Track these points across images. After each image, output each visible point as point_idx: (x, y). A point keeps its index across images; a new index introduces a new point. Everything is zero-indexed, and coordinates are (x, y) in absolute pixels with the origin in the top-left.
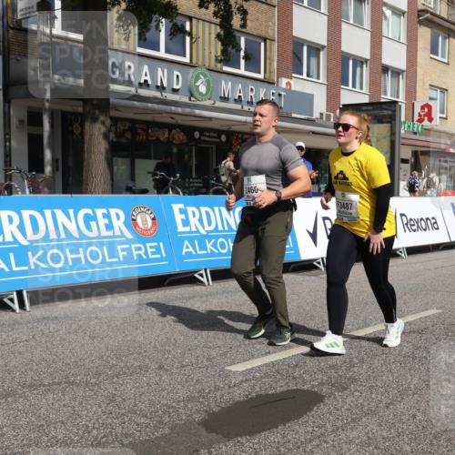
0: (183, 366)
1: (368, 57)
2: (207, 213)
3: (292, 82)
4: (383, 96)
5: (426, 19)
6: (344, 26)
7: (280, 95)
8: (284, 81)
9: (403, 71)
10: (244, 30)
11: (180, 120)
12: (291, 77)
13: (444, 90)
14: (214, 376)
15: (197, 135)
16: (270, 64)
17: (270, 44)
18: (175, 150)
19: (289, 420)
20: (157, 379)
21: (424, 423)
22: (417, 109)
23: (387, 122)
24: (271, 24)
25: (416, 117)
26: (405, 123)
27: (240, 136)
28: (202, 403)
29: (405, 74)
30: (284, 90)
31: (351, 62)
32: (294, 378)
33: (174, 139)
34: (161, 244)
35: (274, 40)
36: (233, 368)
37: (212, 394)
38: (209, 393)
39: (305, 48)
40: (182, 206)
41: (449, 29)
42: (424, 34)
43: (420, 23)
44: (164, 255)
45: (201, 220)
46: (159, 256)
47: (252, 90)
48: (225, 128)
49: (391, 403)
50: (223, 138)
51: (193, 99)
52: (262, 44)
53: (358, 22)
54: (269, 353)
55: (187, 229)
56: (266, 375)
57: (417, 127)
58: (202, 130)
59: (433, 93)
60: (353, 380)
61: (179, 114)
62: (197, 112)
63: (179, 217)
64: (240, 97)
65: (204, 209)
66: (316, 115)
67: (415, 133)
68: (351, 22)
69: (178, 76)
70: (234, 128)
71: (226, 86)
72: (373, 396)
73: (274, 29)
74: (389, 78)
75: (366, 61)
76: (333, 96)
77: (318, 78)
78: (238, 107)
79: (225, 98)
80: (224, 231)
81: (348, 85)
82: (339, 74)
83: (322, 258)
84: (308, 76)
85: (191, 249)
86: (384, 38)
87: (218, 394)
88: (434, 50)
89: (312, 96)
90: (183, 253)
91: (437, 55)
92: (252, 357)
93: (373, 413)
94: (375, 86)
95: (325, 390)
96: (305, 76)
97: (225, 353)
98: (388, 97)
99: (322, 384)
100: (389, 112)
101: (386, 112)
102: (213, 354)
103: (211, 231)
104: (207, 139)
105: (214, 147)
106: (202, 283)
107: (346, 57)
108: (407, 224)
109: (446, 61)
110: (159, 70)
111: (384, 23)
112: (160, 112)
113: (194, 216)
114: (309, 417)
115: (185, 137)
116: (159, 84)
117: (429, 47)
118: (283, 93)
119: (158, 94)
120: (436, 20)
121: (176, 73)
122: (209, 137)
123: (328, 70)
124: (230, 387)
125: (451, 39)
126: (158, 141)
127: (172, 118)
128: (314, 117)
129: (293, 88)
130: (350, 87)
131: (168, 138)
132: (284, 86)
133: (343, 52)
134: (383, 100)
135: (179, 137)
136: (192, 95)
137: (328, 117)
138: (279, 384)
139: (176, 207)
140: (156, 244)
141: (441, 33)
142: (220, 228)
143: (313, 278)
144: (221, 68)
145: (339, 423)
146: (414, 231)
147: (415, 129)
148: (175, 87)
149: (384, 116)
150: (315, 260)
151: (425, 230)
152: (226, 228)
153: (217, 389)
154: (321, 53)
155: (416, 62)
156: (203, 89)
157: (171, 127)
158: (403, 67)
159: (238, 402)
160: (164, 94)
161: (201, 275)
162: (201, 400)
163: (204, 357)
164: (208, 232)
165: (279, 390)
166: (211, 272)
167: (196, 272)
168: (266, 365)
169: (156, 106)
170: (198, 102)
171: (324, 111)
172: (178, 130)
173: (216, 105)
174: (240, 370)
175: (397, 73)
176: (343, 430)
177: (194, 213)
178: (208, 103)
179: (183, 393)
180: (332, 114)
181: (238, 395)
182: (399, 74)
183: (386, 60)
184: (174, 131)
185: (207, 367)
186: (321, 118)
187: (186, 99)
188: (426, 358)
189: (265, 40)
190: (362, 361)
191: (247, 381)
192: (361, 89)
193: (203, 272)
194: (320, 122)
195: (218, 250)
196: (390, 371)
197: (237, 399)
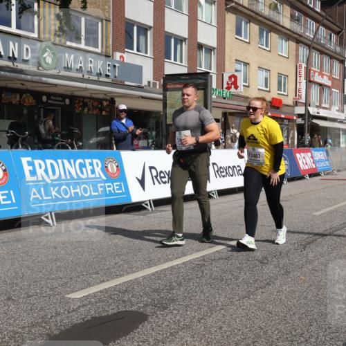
0: (29, 296)
1: (186, 36)
2: (52, 164)
3: (124, 55)
4: (198, 68)
5: (232, 7)
6: (167, 11)
7: (115, 66)
8: (118, 55)
9: (214, 48)
10: (85, 12)
11: (29, 86)
12: (124, 52)
13: (246, 64)
14: (55, 304)
15: (44, 98)
16: (106, 40)
17: (106, 24)
18: (25, 112)
19: (118, 337)
20: (6, 308)
21: (228, 333)
22: (226, 79)
23: (202, 89)
24: (106, 7)
25: (225, 86)
26: (216, 89)
27: (81, 100)
28: (44, 327)
29: (216, 50)
30: (118, 62)
31: (173, 40)
32: (124, 301)
33: (24, 102)
34: (12, 192)
35: (110, 21)
36: (72, 296)
37: (54, 320)
38: (51, 318)
39: (135, 28)
40: (30, 159)
41: (249, 16)
42: (231, 19)
43: (228, 10)
44: (14, 201)
45: (46, 171)
46: (9, 202)
47: (91, 61)
48: (68, 93)
49: (202, 318)
50: (67, 101)
51: (40, 68)
52: (100, 24)
53: (178, 8)
54: (103, 281)
55: (34, 179)
56: (101, 301)
57: (226, 93)
58: (49, 95)
59: (238, 66)
60: (173, 300)
61: (29, 81)
62: (44, 79)
63: (27, 169)
64: (81, 67)
65: (49, 162)
66: (145, 83)
67: (225, 98)
68: (173, 7)
69: (27, 49)
70: (76, 93)
71: (69, 58)
72: (188, 313)
73: (109, 12)
74: (203, 54)
75: (185, 39)
76: (158, 68)
77: (146, 53)
78: (80, 75)
79: (68, 68)
80: (66, 180)
81: (170, 59)
82: (163, 50)
83: (150, 201)
84: (138, 50)
85: (38, 196)
86: (199, 22)
87: (59, 319)
88: (238, 32)
89: (141, 67)
90: (31, 199)
91: (241, 36)
92: (89, 285)
93: (187, 327)
94: (192, 60)
95: (149, 310)
96: (135, 51)
97: (66, 283)
98: (203, 69)
99: (146, 305)
100: (203, 81)
101: (200, 81)
102: (56, 284)
103: (56, 180)
104: (53, 102)
105: (60, 109)
106: (47, 224)
107: (169, 36)
108: (217, 171)
109: (248, 41)
110: (11, 43)
111: (199, 9)
112: (11, 79)
113: (40, 168)
114: (135, 334)
115: (34, 101)
116: (11, 55)
117: (234, 29)
118: (117, 65)
119: (10, 64)
120: (240, 8)
121: (25, 46)
122: (55, 100)
123: (154, 46)
124: (69, 312)
125: (251, 24)
126: (10, 104)
127: (23, 85)
128: (143, 85)
129: (125, 61)
130: (172, 61)
131: (20, 101)
132: (118, 59)
133: (166, 32)
134: (198, 71)
135: (30, 100)
136: (39, 65)
137: (155, 84)
138: (111, 308)
139: (25, 160)
140: (7, 192)
141: (243, 19)
142: (63, 177)
143: (142, 217)
144: (65, 43)
145: (160, 337)
146: (224, 176)
147: (224, 95)
148: (25, 58)
149: (199, 84)
150: (143, 202)
151: (232, 176)
152: (68, 177)
153: (58, 314)
154: (149, 32)
155: (225, 41)
156: (49, 60)
157: (21, 92)
158: (215, 45)
159: (76, 324)
160: (16, 64)
161: (47, 218)
162: (44, 325)
163: (47, 287)
164: (52, 180)
165: (111, 312)
166: (55, 214)
167: (42, 215)
168: (101, 292)
169: (8, 74)
170: (45, 72)
171: (151, 79)
172: (28, 94)
173: (61, 74)
174: (78, 297)
175: (209, 50)
176: (163, 343)
177: (40, 165)
178: (54, 72)
179: (28, 320)
180: (158, 82)
181: (76, 318)
182: (211, 50)
183: (201, 40)
184: (24, 95)
185: (50, 296)
186: (149, 85)
187: (34, 69)
188: (231, 280)
189: (102, 21)
190: (180, 284)
191: (83, 306)
192: (181, 62)
193: (49, 215)
194: (148, 88)
195: (61, 195)
196: (202, 292)
197: (75, 322)
